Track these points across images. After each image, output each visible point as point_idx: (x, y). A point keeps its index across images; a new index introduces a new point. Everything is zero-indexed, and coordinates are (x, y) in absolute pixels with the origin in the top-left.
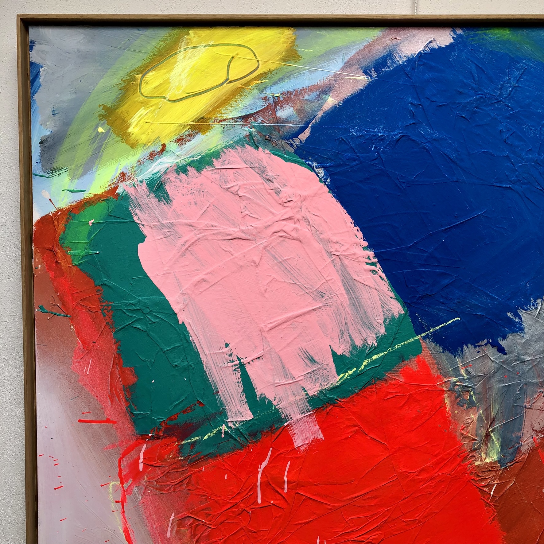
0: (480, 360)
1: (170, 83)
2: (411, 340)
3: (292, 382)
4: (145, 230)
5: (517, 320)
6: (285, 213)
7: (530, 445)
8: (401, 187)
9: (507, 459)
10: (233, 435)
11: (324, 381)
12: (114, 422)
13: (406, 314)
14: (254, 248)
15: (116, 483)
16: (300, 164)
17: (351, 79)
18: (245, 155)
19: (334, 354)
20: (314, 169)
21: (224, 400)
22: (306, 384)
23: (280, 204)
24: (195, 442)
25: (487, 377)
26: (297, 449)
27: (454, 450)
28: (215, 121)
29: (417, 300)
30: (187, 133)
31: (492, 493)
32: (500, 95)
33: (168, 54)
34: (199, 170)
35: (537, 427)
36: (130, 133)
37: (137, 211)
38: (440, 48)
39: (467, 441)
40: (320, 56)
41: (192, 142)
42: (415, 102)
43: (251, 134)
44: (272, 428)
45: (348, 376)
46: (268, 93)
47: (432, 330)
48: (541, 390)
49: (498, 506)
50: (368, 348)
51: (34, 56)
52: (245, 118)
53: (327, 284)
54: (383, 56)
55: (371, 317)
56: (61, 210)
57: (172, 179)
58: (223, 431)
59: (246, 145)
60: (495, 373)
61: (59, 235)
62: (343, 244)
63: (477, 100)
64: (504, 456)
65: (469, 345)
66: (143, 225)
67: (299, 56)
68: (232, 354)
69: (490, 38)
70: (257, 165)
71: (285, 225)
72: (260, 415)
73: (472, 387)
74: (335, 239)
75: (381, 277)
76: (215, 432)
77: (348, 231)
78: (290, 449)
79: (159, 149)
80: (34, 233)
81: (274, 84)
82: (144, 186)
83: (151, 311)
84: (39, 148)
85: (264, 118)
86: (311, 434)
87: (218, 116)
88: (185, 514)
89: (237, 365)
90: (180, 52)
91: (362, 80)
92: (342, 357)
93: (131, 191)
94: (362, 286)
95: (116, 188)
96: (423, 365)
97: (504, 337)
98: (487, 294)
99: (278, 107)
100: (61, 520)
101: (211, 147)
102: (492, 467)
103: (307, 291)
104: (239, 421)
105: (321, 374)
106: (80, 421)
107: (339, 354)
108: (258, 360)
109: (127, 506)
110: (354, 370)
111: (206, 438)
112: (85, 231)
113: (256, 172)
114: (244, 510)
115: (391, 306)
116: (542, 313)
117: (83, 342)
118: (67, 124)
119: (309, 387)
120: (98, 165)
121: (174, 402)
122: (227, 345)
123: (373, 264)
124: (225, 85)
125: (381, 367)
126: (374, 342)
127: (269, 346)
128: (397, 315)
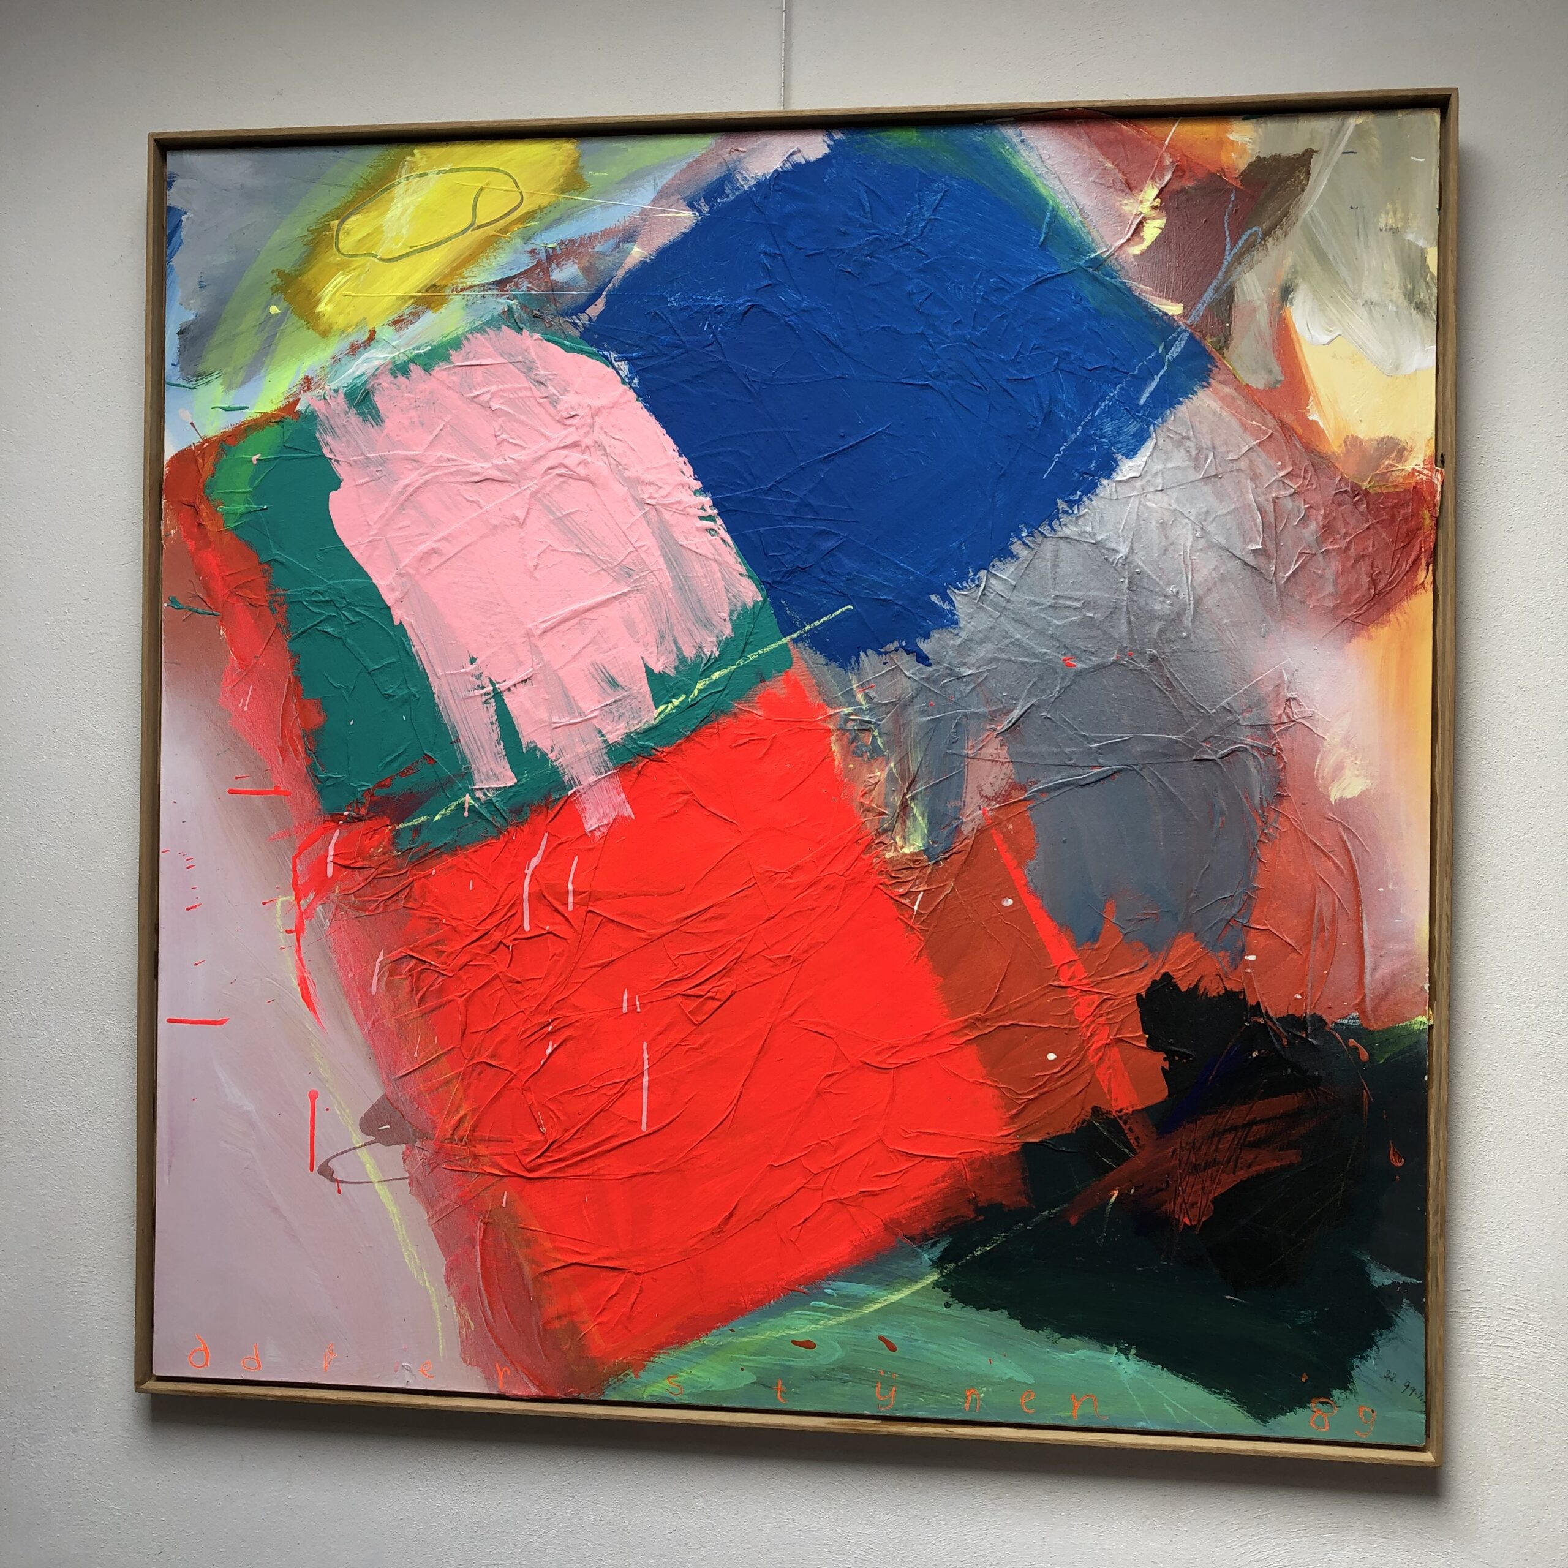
0: (888, 677)
1: (383, 232)
2: (774, 646)
3: (580, 720)
4: (341, 470)
5: (946, 606)
6: (566, 437)
7: (978, 822)
8: (752, 390)
9: (939, 847)
10: (484, 812)
11: (633, 718)
12: (287, 793)
13: (765, 601)
14: (516, 495)
15: (288, 898)
16: (590, 355)
17: (668, 217)
18: (501, 342)
19: (649, 671)
20: (611, 363)
21: (467, 752)
22: (604, 723)
23: (558, 421)
24: (421, 825)
25: (901, 706)
26: (589, 835)
27: (849, 833)
28: (453, 291)
29: (783, 577)
30: (410, 310)
31: (916, 908)
32: (906, 235)
33: (381, 186)
34: (427, 369)
35: (989, 791)
36: (319, 312)
37: (329, 439)
38: (808, 163)
39: (871, 816)
40: (618, 183)
41: (417, 324)
42: (772, 250)
43: (510, 309)
44: (547, 799)
45: (672, 709)
46: (538, 243)
47: (807, 628)
48: (992, 726)
49: (927, 931)
50: (705, 661)
51: (173, 198)
52: (501, 284)
53: (636, 554)
54: (719, 178)
55: (709, 608)
56: (208, 440)
57: (385, 384)
58: (467, 806)
59: (503, 327)
60: (913, 698)
61: (205, 480)
62: (660, 485)
63: (872, 242)
64: (933, 842)
65: (869, 652)
66: (338, 461)
67: (585, 183)
68: (480, 675)
69: (888, 144)
70: (520, 358)
71: (566, 457)
72: (527, 777)
73: (875, 723)
74: (648, 477)
75: (723, 540)
76: (452, 808)
77: (668, 465)
78: (578, 835)
79: (366, 337)
80: (164, 477)
81: (547, 228)
82: (341, 398)
83: (349, 604)
84: (177, 341)
85: (533, 284)
86: (612, 809)
87: (459, 281)
88: (401, 952)
89: (490, 694)
90: (399, 183)
91: (685, 218)
92: (662, 675)
93: (320, 407)
94: (694, 557)
95: (297, 402)
96: (795, 687)
97: (927, 637)
98: (897, 564)
99: (554, 265)
100: (196, 964)
101: (446, 332)
102: (914, 862)
103: (605, 566)
104: (493, 788)
105: (628, 706)
106: (231, 792)
107: (656, 671)
108: (524, 684)
109: (307, 938)
110: (681, 699)
111: (438, 817)
112: (245, 472)
113: (518, 369)
114: (501, 943)
115: (741, 589)
116: (988, 593)
117: (241, 659)
118: (221, 301)
119: (610, 728)
120: (268, 366)
121: (387, 756)
122: (473, 660)
123: (710, 518)
124: (469, 232)
125: (726, 692)
126: (715, 650)
127: (542, 659)
128: (750, 605)
